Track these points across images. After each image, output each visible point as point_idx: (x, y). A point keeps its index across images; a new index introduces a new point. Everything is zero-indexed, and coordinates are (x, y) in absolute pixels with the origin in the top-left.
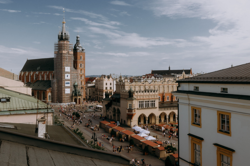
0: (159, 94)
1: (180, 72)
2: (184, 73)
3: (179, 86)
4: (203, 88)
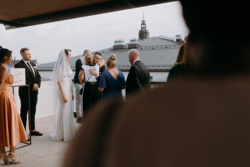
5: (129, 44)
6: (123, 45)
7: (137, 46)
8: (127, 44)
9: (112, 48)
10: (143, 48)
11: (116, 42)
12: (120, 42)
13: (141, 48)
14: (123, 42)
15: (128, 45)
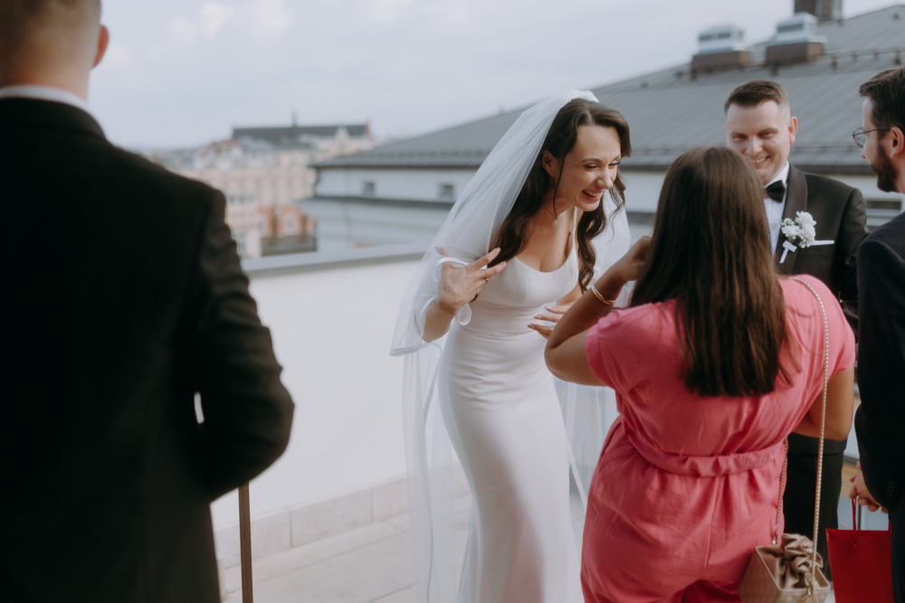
0: (261, 211)
1: (328, 131)
2: (342, 135)
3: (317, 182)
4: (389, 185)
5: (771, 44)
6: (736, 54)
7: (812, 51)
8: (757, 45)
9: (687, 69)
10: (840, 61)
11: (704, 38)
12: (725, 35)
13: (828, 61)
14: (741, 35)
15: (762, 50)
